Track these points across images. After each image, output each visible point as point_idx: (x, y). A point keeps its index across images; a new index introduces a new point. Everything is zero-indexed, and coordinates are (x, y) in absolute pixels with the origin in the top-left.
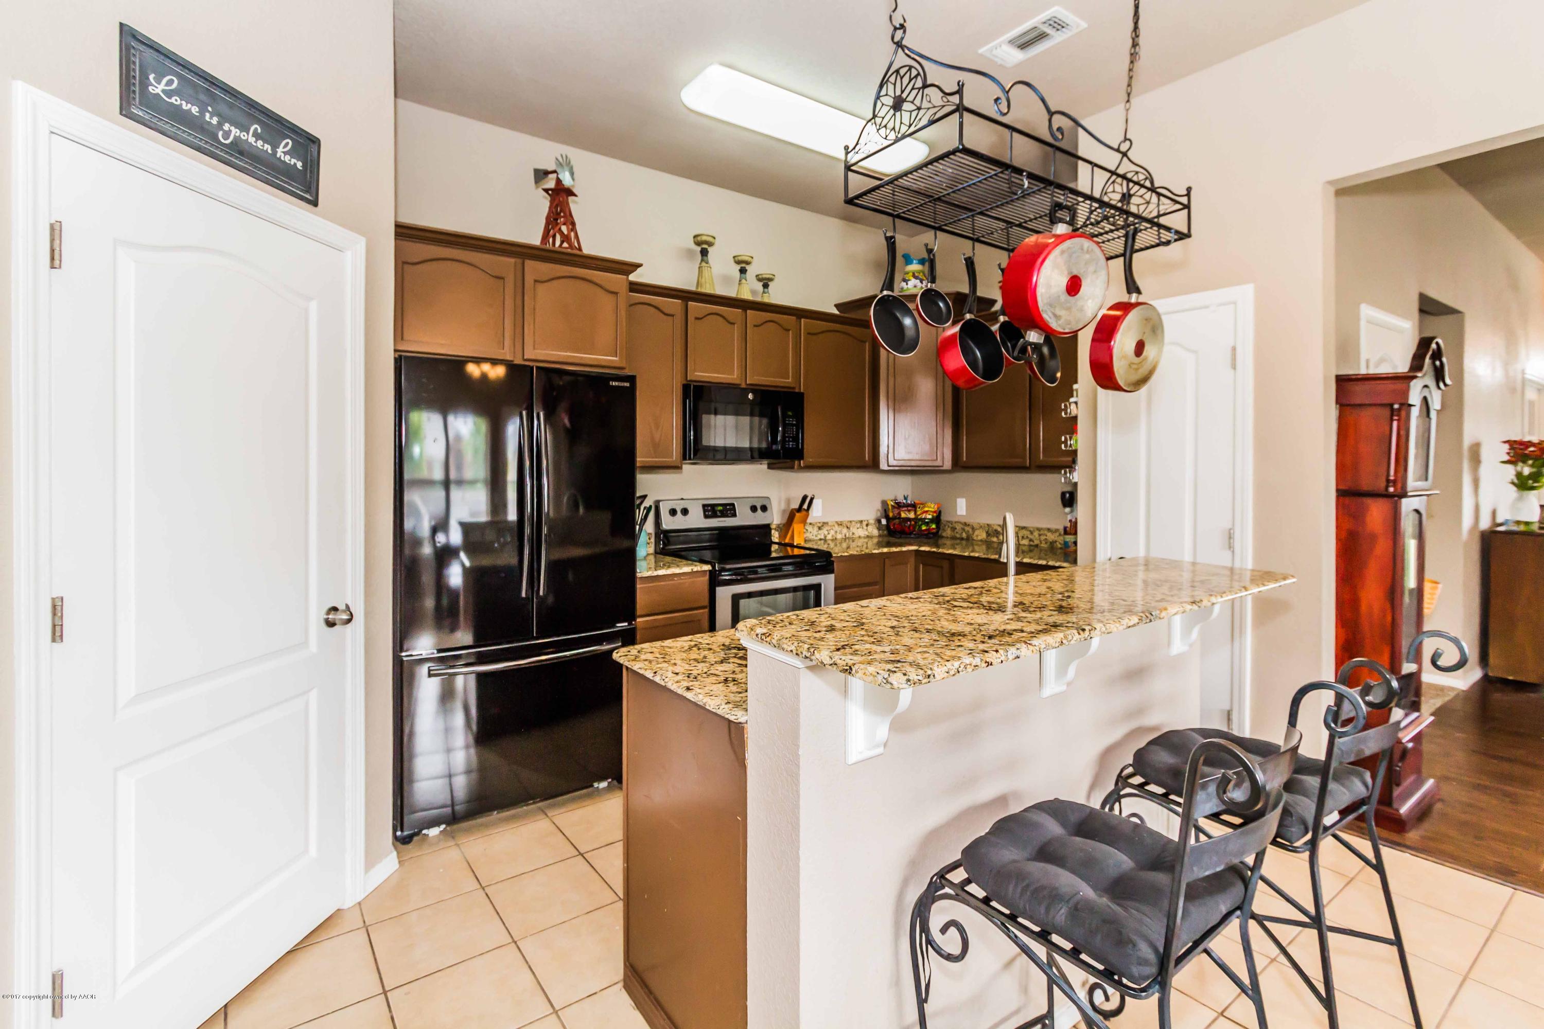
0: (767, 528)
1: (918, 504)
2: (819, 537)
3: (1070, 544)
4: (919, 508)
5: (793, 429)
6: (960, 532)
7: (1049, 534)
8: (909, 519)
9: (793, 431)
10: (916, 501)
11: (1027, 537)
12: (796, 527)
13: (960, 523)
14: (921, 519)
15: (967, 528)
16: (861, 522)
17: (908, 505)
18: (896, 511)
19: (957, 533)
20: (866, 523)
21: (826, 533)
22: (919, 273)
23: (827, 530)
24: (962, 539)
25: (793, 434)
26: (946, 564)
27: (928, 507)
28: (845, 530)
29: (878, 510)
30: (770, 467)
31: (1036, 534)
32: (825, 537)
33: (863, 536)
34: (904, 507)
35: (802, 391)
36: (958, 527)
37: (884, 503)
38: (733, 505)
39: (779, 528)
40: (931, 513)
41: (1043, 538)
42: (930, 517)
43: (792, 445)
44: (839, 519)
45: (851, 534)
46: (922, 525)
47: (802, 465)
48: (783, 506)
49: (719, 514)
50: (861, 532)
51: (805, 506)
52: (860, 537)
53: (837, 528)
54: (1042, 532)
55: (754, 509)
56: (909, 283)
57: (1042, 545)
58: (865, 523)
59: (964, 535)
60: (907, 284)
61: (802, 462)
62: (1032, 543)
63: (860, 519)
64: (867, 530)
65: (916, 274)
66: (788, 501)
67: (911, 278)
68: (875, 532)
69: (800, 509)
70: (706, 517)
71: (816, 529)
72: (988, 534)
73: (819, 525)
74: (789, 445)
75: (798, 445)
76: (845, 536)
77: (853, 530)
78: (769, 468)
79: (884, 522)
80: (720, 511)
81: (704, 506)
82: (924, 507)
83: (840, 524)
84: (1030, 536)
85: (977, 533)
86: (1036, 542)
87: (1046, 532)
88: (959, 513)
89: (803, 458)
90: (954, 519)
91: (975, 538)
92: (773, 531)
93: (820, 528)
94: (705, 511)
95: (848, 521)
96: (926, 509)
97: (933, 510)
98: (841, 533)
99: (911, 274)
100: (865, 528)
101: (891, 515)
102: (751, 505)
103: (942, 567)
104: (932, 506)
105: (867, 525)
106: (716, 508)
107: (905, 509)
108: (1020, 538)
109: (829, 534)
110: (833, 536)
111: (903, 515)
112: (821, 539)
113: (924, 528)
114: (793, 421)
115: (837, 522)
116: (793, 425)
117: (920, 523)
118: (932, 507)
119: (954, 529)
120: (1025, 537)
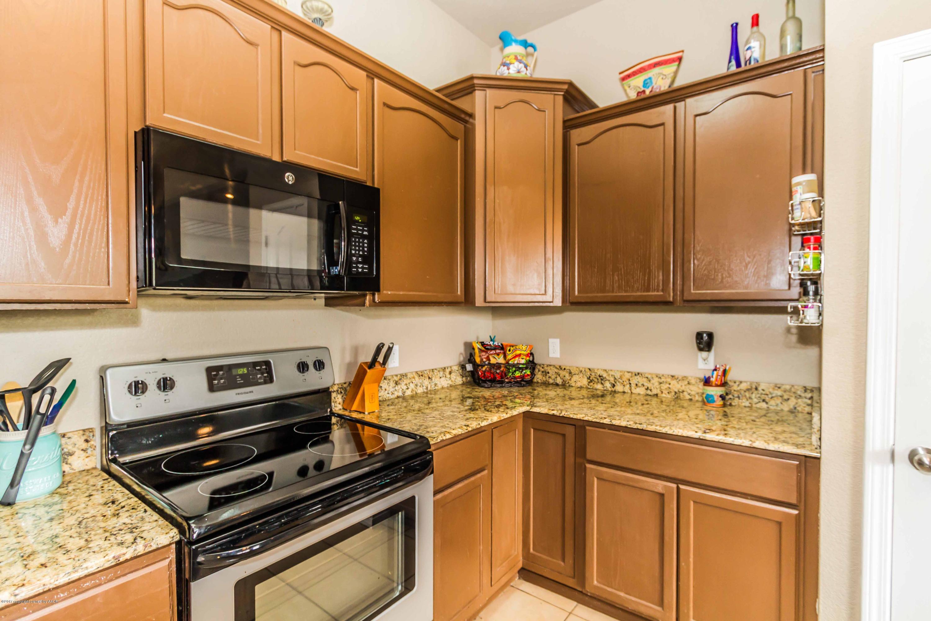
0: (325, 393)
1: (507, 346)
2: (396, 394)
3: (716, 398)
4: (510, 350)
5: (363, 243)
6: (553, 377)
7: (674, 382)
8: (498, 366)
9: (363, 247)
10: (503, 343)
11: (643, 385)
12: (367, 387)
13: (554, 366)
14: (513, 365)
15: (562, 373)
16: (444, 369)
17: (495, 348)
18: (484, 355)
19: (550, 377)
20: (449, 369)
21: (405, 387)
22: (523, 57)
23: (406, 384)
24: (557, 385)
25: (363, 251)
26: (570, 431)
27: (519, 349)
28: (426, 382)
29: (461, 354)
30: (330, 302)
31: (655, 381)
32: (404, 393)
33: (446, 386)
34: (491, 350)
35: (376, 186)
36: (552, 371)
37: (469, 346)
38: (267, 363)
39: (343, 390)
40: (524, 357)
41: (664, 386)
42: (523, 361)
43: (363, 268)
44: (419, 368)
45: (433, 386)
46: (515, 371)
47: (376, 300)
48: (348, 358)
49: (239, 381)
50: (444, 382)
51: (381, 359)
52: (443, 388)
53: (417, 380)
54: (663, 380)
55: (302, 367)
56: (511, 66)
57: (664, 395)
58: (448, 371)
59: (559, 381)
60: (508, 69)
61: (376, 296)
62: (649, 392)
63: (443, 366)
64: (450, 378)
65: (519, 58)
66: (356, 351)
67: (514, 61)
68: (459, 380)
69: (371, 365)
70: (212, 388)
71: (392, 384)
72: (590, 381)
73: (396, 379)
74: (357, 267)
75: (371, 268)
76: (427, 388)
77: (436, 380)
78: (326, 305)
79: (469, 367)
80: (242, 376)
81: (209, 370)
82: (516, 350)
83: (421, 375)
84: (647, 384)
85: (575, 378)
86: (655, 392)
87: (669, 380)
88: (551, 355)
89: (378, 290)
90: (547, 362)
91: (573, 384)
92: (334, 395)
93: (396, 383)
94: (210, 379)
95: (430, 370)
96: (518, 352)
97: (525, 353)
98: (422, 386)
99: (512, 57)
100: (448, 376)
101: (478, 360)
102: (299, 361)
103: (564, 435)
104: (524, 348)
105: (450, 373)
106: (234, 372)
107: (493, 352)
108: (633, 386)
109: (408, 389)
110: (413, 390)
111: (493, 361)
112: (398, 397)
113: (518, 374)
114: (363, 230)
115: (417, 372)
116: (364, 237)
117: (514, 369)
118: (523, 350)
119: (546, 373)
120: (640, 384)
